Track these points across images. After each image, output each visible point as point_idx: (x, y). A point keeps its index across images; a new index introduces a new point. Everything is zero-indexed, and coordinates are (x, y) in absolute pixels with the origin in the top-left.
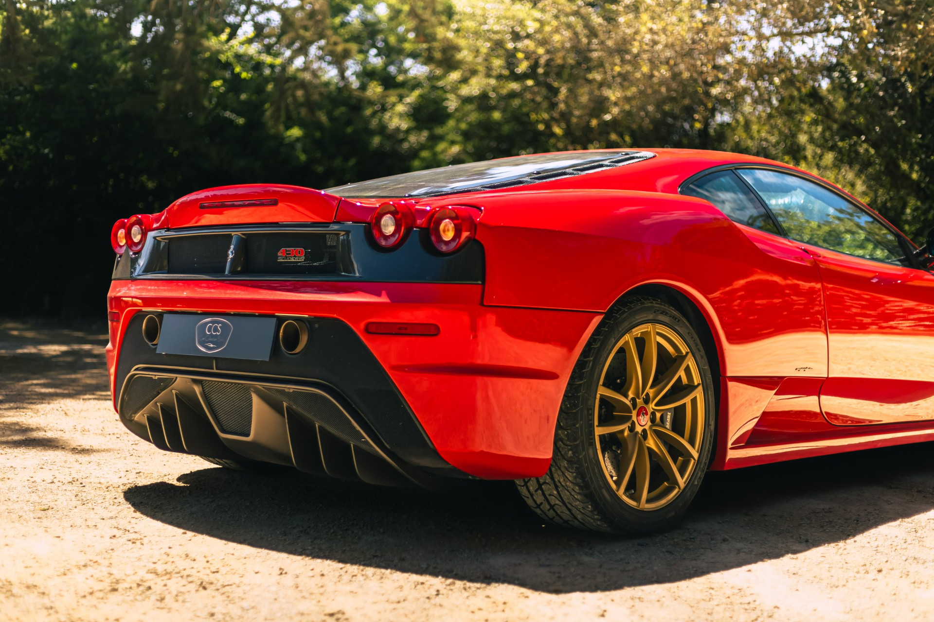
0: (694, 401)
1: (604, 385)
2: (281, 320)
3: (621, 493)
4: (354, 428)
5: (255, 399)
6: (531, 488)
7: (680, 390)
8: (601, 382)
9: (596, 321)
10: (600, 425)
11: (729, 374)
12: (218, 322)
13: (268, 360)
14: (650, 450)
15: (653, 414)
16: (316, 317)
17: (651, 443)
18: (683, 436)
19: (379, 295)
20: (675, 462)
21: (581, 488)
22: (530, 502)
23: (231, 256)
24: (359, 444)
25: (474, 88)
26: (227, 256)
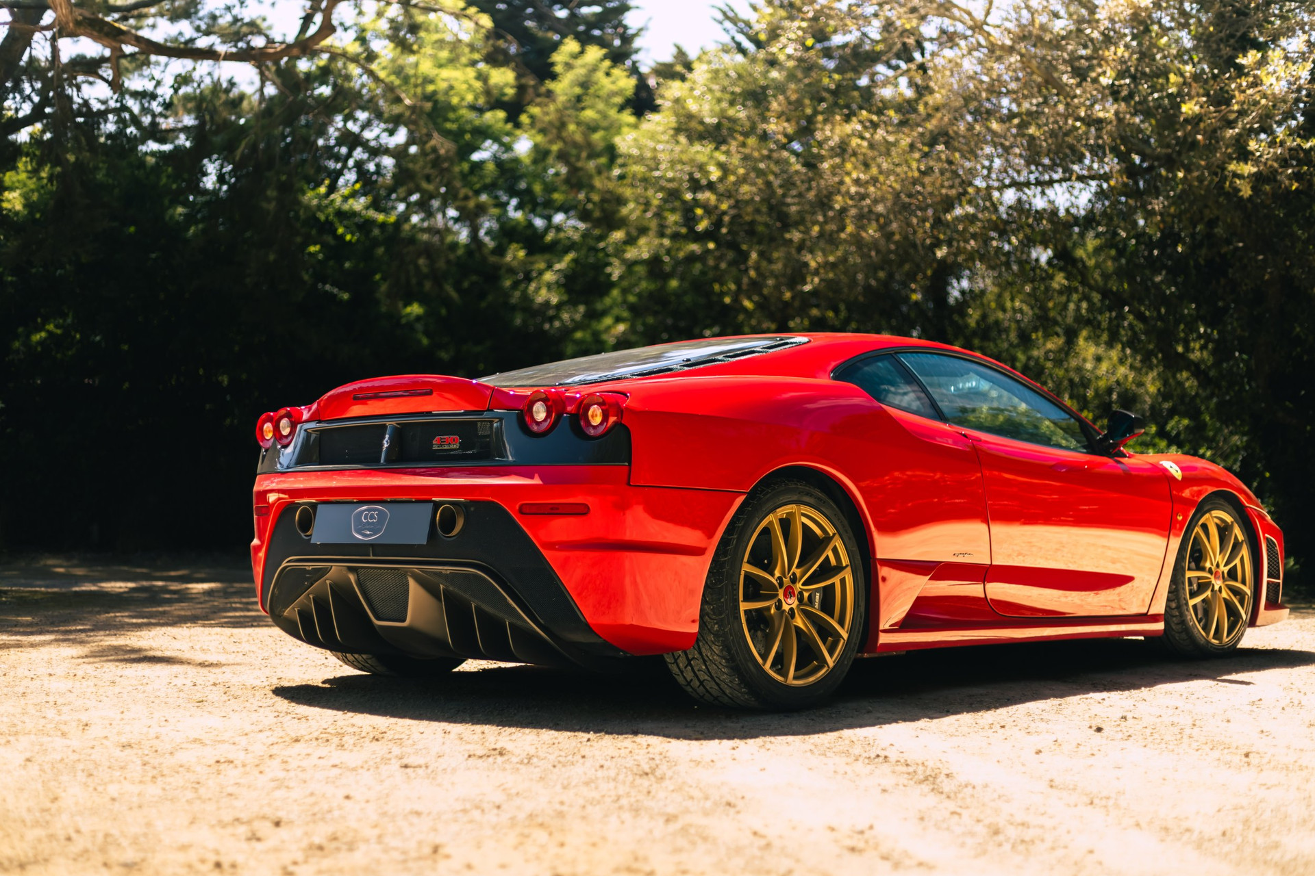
0: (843, 581)
1: (748, 562)
2: (437, 505)
3: (767, 667)
4: (510, 605)
5: (412, 584)
6: (681, 665)
7: (827, 570)
8: (746, 559)
9: (739, 501)
10: (746, 599)
11: (879, 556)
12: (375, 510)
13: (425, 543)
14: (797, 628)
15: (801, 593)
16: (472, 501)
17: (799, 622)
18: (832, 617)
19: (532, 477)
20: (824, 643)
21: (727, 660)
22: (680, 680)
23: (386, 445)
24: (514, 621)
25: (643, 249)
26: (382, 445)
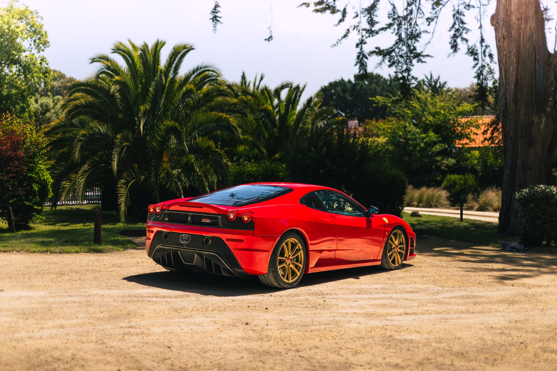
0: (301, 254)
1: (279, 256)
2: (204, 237)
3: (284, 278)
4: (222, 262)
5: (196, 254)
6: (263, 278)
7: (297, 252)
9: (279, 238)
11: (310, 249)
12: (186, 236)
13: (201, 246)
15: (291, 259)
16: (213, 236)
17: (291, 266)
18: (298, 262)
20: (297, 269)
23: (189, 220)
24: (223, 265)
